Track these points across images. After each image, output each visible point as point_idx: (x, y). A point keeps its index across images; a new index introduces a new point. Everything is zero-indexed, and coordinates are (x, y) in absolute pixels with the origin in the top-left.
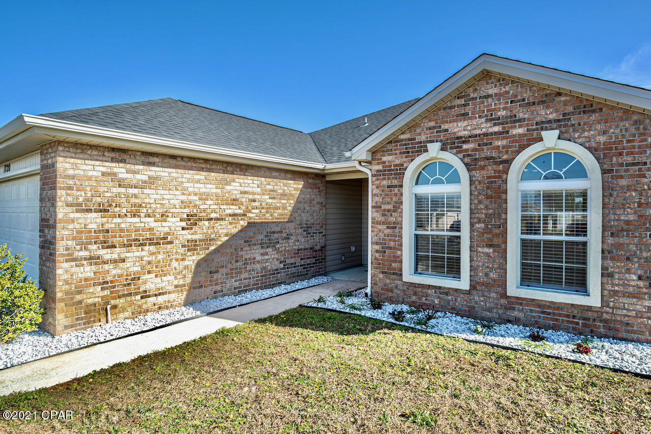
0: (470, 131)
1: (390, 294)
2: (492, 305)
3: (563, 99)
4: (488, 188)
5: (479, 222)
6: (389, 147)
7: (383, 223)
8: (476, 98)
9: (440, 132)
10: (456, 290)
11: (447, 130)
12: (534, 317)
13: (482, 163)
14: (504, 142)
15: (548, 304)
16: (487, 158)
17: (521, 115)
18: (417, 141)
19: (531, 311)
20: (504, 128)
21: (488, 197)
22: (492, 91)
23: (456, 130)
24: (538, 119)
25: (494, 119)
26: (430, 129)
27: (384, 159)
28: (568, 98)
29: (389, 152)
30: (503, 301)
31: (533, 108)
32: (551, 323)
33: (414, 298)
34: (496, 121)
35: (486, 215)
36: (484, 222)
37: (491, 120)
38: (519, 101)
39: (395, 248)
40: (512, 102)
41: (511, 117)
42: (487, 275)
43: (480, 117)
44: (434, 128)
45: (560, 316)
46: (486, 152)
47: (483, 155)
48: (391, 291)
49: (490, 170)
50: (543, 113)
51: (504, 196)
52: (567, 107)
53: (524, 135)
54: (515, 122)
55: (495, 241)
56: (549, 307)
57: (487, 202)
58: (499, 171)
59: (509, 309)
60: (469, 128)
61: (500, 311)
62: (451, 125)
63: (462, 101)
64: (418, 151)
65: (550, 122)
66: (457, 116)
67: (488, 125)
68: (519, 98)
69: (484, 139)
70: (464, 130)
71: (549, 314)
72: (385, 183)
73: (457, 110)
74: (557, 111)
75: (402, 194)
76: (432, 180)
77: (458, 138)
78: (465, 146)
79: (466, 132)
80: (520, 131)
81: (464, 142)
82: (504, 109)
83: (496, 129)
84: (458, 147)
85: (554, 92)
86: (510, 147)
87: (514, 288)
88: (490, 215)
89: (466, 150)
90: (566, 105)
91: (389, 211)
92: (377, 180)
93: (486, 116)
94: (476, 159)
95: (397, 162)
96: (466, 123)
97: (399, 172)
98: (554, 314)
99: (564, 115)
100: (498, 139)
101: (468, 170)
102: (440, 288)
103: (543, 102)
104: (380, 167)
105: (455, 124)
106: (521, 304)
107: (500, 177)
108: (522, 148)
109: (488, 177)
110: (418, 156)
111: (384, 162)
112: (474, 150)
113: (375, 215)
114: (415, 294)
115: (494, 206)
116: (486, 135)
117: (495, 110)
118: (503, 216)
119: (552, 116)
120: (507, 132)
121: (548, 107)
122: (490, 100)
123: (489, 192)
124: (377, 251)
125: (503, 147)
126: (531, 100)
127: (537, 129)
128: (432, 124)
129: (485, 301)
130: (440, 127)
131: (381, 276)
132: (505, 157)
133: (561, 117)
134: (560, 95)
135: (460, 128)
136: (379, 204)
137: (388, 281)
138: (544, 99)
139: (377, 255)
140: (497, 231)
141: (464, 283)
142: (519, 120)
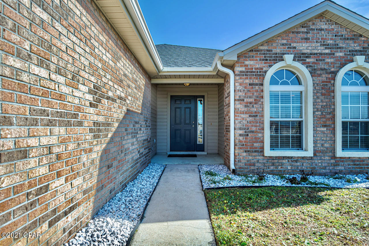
0: (311, 50)
1: (252, 168)
2: (326, 164)
3: (363, 39)
4: (322, 89)
5: (318, 111)
6: (251, 54)
7: (246, 113)
8: (314, 30)
9: (291, 48)
10: (303, 158)
11: (295, 48)
12: (350, 168)
13: (319, 72)
14: (332, 60)
15: (357, 159)
16: (322, 69)
17: (341, 45)
18: (273, 52)
19: (349, 165)
20: (331, 51)
21: (322, 94)
22: (324, 27)
23: (301, 48)
24: (350, 49)
25: (325, 45)
26: (283, 45)
27: (247, 63)
28: (365, 39)
29: (251, 58)
30: (333, 161)
31: (347, 41)
32: (359, 170)
33: (272, 168)
34: (327, 46)
35: (322, 106)
36: (321, 111)
37: (324, 45)
38: (339, 36)
39: (256, 132)
40: (336, 36)
41: (335, 45)
42: (322, 145)
43: (317, 42)
44: (286, 44)
45: (363, 165)
46: (322, 65)
47: (319, 67)
48: (254, 165)
49: (324, 77)
50: (352, 45)
51: (332, 94)
52: (365, 44)
53: (343, 57)
54: (338, 48)
55: (328, 123)
56: (358, 161)
57: (322, 98)
58: (329, 78)
59: (336, 165)
60: (310, 48)
61: (331, 168)
62: (298, 44)
63: (305, 30)
64: (274, 60)
65: (356, 51)
66: (302, 39)
67: (322, 48)
68: (340, 34)
69: (320, 57)
70: (307, 49)
71: (358, 165)
72: (247, 81)
73: (301, 35)
74: (360, 45)
75: (262, 91)
76: (280, 82)
77: (303, 54)
78: (308, 60)
79: (308, 51)
80: (341, 54)
81: (307, 57)
82: (331, 39)
83: (327, 51)
84: (303, 60)
85: (358, 34)
86: (335, 64)
87: (340, 153)
88: (325, 106)
89: (309, 63)
90: (364, 43)
91: (251, 103)
92: (241, 78)
93: (321, 42)
94: (315, 69)
95: (258, 66)
96: (308, 45)
97: (262, 74)
98: (360, 164)
99: (364, 48)
100: (328, 58)
101: (312, 76)
102: (292, 157)
103: (353, 39)
104: (243, 69)
105: (301, 44)
106: (343, 161)
107: (330, 82)
108: (343, 65)
109: (323, 82)
110: (275, 63)
111: (247, 65)
112: (314, 63)
113: (238, 106)
114: (273, 164)
115: (326, 100)
116: (321, 54)
117: (325, 39)
118: (333, 107)
119: (358, 48)
120: (334, 54)
121: (355, 43)
122: (323, 32)
123: (323, 91)
124: (240, 135)
125: (331, 63)
126: (347, 37)
127: (350, 55)
128: (285, 42)
129: (322, 163)
130: (290, 44)
131: (245, 154)
132: (333, 70)
133: (362, 49)
134: (361, 37)
135: (304, 47)
136: (242, 98)
137: (250, 158)
138: (353, 37)
139: (241, 138)
140: (328, 116)
141: (310, 153)
142: (340, 48)
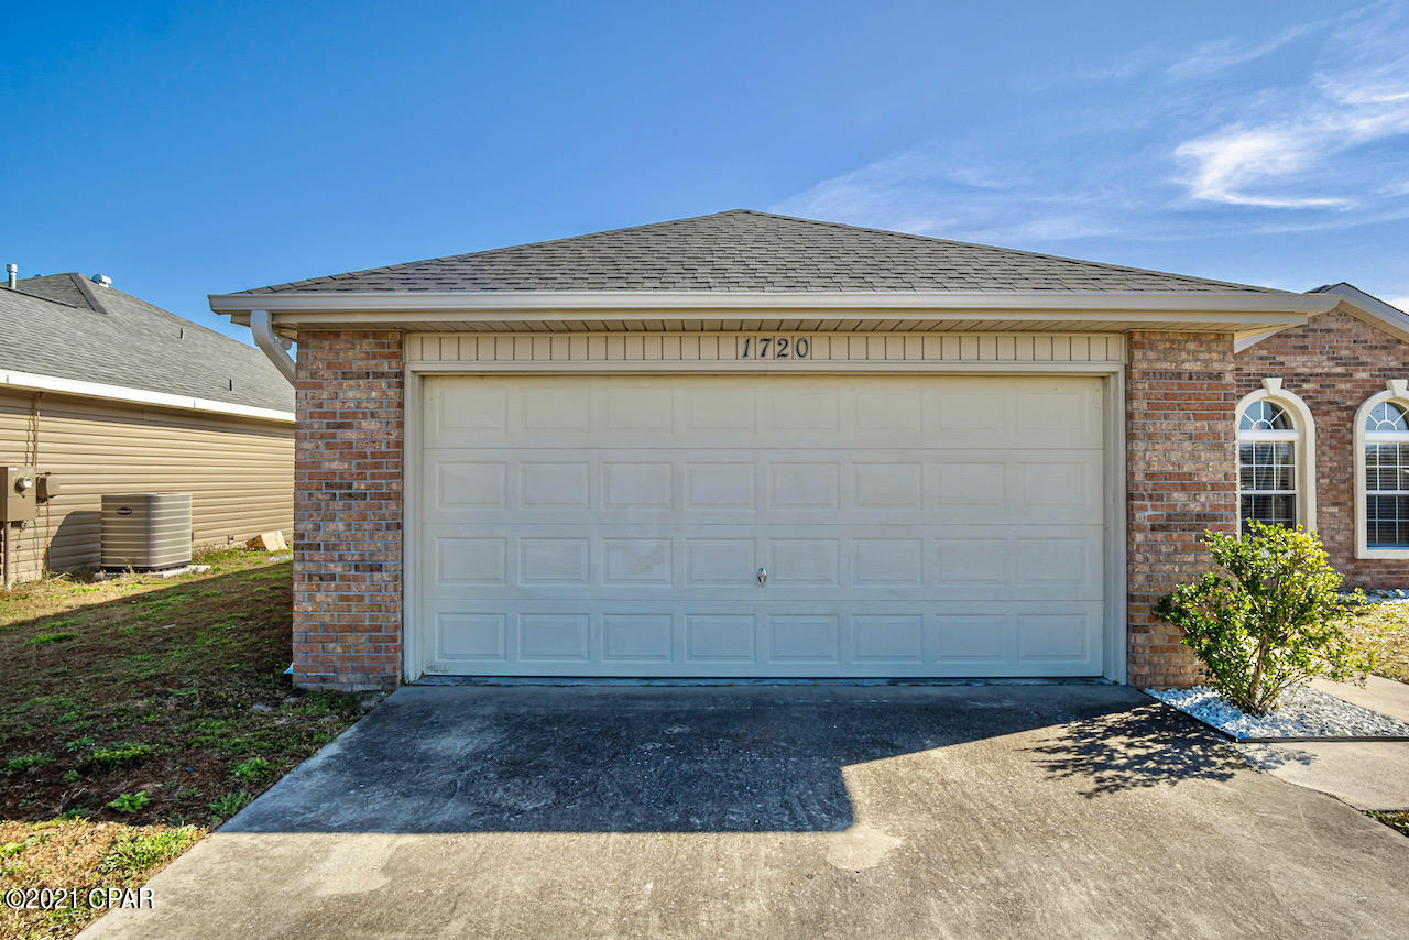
0: (1311, 368)
3: (1403, 347)
4: (1331, 437)
5: (1323, 476)
9: (1274, 364)
11: (1282, 364)
12: (1381, 579)
13: (1325, 408)
14: (1348, 386)
15: (1393, 563)
16: (1330, 403)
17: (1364, 358)
18: (1244, 372)
19: (1379, 573)
20: (1347, 370)
21: (1331, 448)
23: (1293, 365)
24: (1381, 365)
25: (1336, 358)
26: (1261, 358)
30: (1351, 567)
31: (1376, 352)
34: (1338, 360)
35: (1331, 468)
36: (1328, 477)
37: (1333, 359)
38: (1362, 342)
40: (1354, 342)
41: (1354, 358)
42: (1332, 538)
43: (1321, 353)
44: (1266, 358)
46: (1329, 395)
47: (1326, 398)
49: (1334, 417)
50: (1384, 358)
51: (1349, 447)
53: (1368, 381)
54: (1359, 364)
55: (1342, 498)
56: (1395, 566)
57: (1331, 453)
58: (1344, 419)
59: (1357, 574)
60: (1309, 364)
62: (1288, 357)
64: (1246, 386)
65: (1391, 369)
66: (1295, 347)
67: (1331, 364)
68: (1361, 338)
69: (1327, 380)
70: (1304, 366)
71: (1394, 573)
73: (1293, 342)
74: (1397, 359)
76: (1255, 423)
77: (1296, 375)
78: (1305, 386)
79: (1306, 369)
80: (1364, 375)
81: (1304, 381)
82: (1347, 348)
83: (1339, 370)
84: (1296, 386)
85: (1394, 339)
86: (1354, 392)
87: (1364, 552)
88: (1335, 468)
89: (1307, 391)
93: (1328, 353)
94: (1318, 403)
96: (1305, 358)
98: (1399, 572)
100: (1341, 382)
101: (1313, 415)
103: (1386, 348)
105: (1292, 358)
106: (1368, 567)
107: (1344, 425)
108: (1367, 395)
109: (1333, 425)
110: (1248, 392)
112: (1316, 391)
115: (1338, 458)
116: (1328, 375)
117: (1336, 347)
118: (1349, 470)
119: (1394, 364)
120: (1351, 375)
121: (1389, 354)
122: (1332, 335)
123: (1333, 442)
125: (1347, 391)
126: (1374, 344)
127: (1380, 376)
128: (1264, 353)
130: (1274, 358)
132: (1349, 403)
133: (1401, 366)
134: (1400, 343)
135: (1299, 363)
138: (1386, 344)
140: (1342, 487)
142: (1363, 364)
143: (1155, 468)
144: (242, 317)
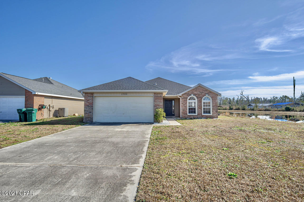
3: (208, 91)
5: (198, 106)
6: (185, 94)
7: (184, 106)
8: (198, 89)
10: (195, 115)
11: (194, 93)
17: (203, 92)
22: (200, 88)
24: (205, 93)
29: (185, 95)
33: (189, 117)
34: (200, 92)
39: (186, 110)
40: (202, 90)
42: (199, 113)
43: (198, 91)
46: (199, 96)
48: (185, 117)
49: (200, 99)
55: (200, 108)
57: (199, 103)
63: (196, 89)
64: (189, 95)
71: (207, 116)
72: (184, 100)
73: (195, 90)
75: (187, 102)
76: (191, 100)
78: (196, 95)
83: (200, 93)
86: (202, 96)
87: (203, 114)
91: (184, 104)
92: (182, 99)
95: (186, 97)
97: (187, 98)
101: (197, 99)
102: (193, 115)
104: (183, 97)
106: (204, 116)
108: (204, 96)
113: (182, 105)
118: (201, 105)
119: (207, 93)
120: (202, 94)
123: (200, 102)
124: (183, 111)
126: (205, 90)
128: (192, 91)
131: (183, 115)
135: (196, 93)
137: (185, 115)
141: (197, 114)
143: (156, 104)
144: (80, 92)
